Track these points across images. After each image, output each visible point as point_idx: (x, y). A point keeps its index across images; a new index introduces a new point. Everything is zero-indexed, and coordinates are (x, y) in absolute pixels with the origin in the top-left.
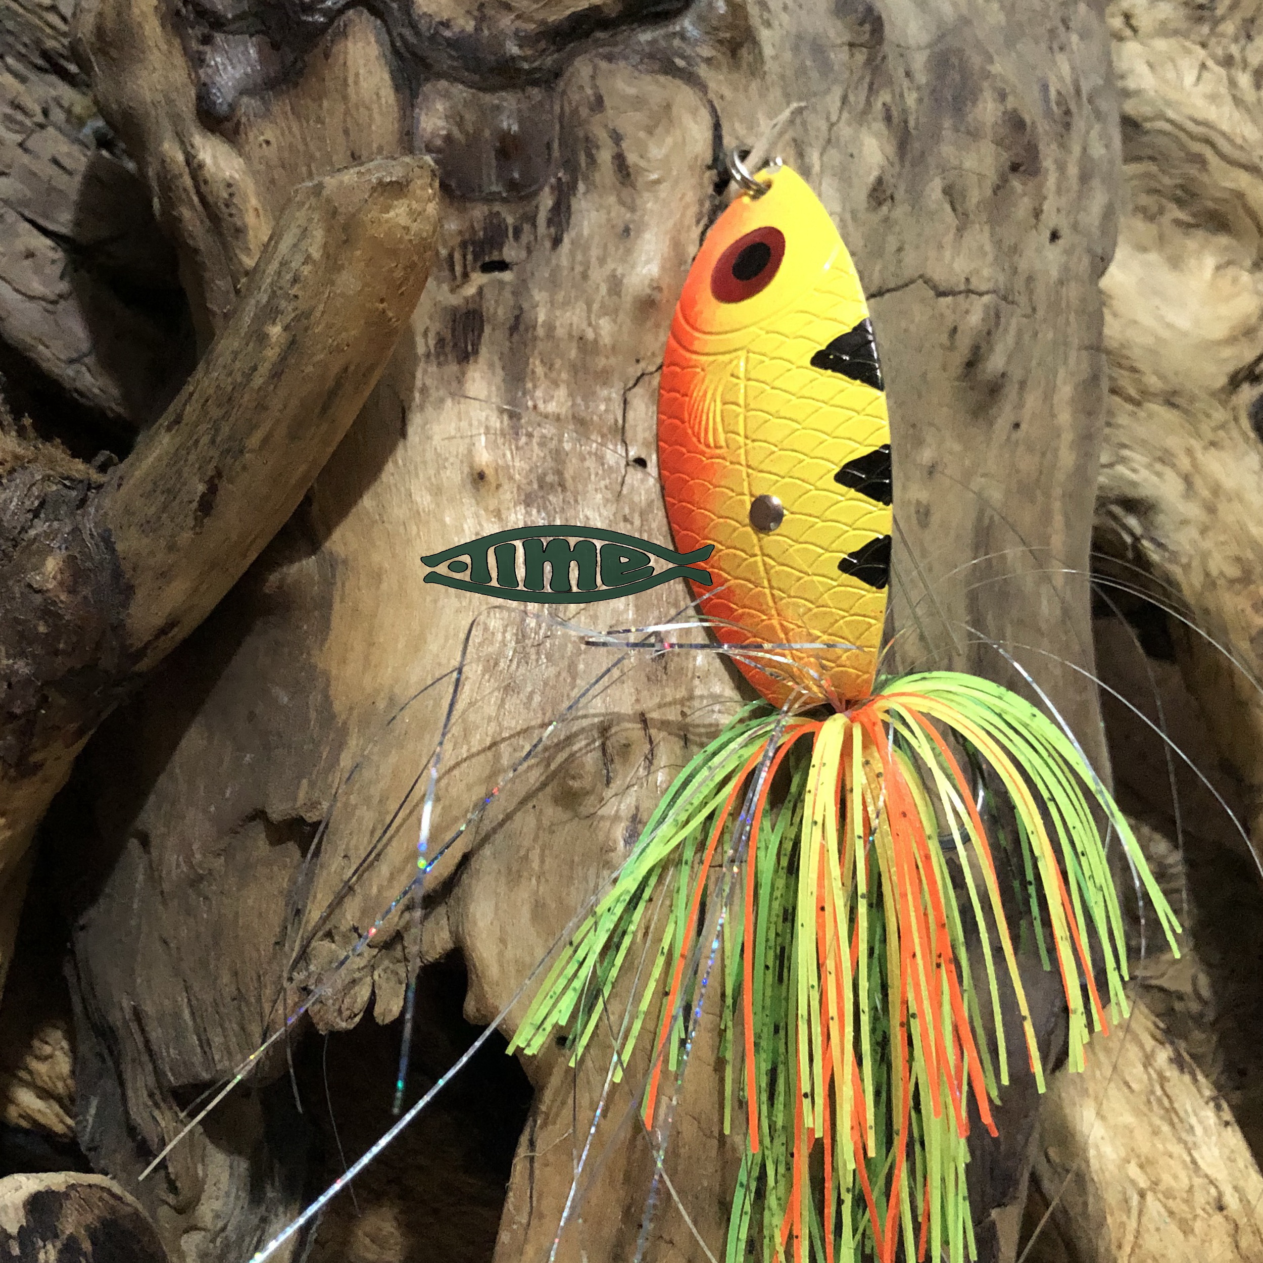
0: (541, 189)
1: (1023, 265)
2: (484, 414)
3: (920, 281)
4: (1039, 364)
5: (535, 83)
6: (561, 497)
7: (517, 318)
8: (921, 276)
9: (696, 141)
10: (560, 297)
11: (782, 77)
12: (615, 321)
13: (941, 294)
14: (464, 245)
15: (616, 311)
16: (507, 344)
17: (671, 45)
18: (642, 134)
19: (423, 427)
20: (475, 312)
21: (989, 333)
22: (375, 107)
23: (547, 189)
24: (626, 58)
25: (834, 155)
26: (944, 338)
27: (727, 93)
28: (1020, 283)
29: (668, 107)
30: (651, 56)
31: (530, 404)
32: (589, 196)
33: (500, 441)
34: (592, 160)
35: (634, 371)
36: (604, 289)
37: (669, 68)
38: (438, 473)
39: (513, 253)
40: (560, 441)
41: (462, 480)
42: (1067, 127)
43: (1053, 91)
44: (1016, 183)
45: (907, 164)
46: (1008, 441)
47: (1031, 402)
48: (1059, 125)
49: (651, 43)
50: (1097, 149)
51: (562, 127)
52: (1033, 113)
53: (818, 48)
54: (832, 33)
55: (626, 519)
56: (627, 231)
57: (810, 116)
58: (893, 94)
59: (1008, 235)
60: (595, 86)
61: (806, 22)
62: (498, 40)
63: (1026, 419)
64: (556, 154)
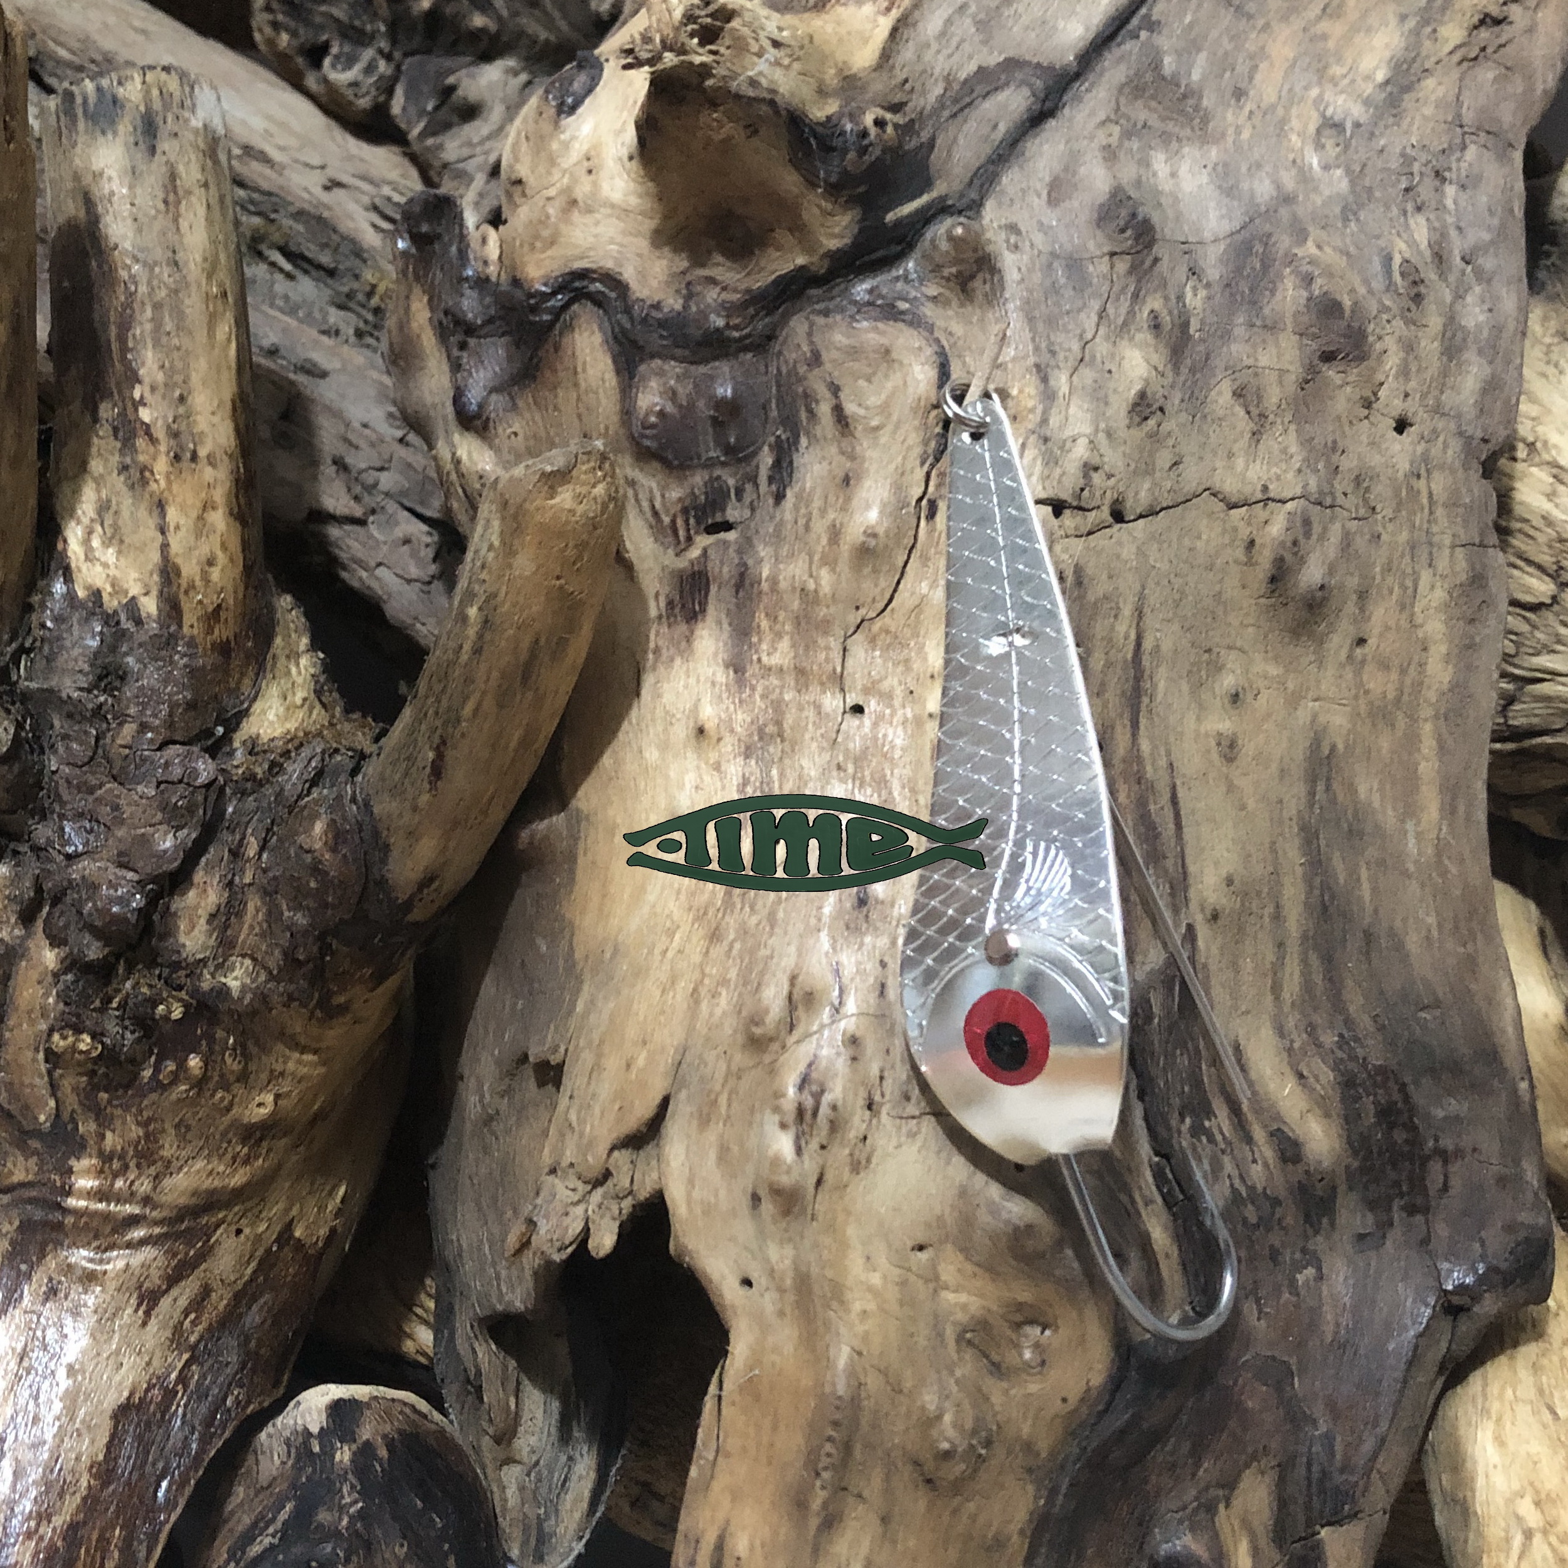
0: (759, 449)
1: (1348, 463)
2: (712, 671)
3: (1206, 494)
5: (745, 349)
6: (780, 747)
7: (742, 575)
8: (1207, 489)
9: (921, 382)
10: (784, 551)
11: (1028, 302)
12: (833, 570)
13: (1235, 506)
14: (685, 511)
15: (836, 562)
16: (734, 600)
17: (892, 291)
18: (862, 383)
19: (656, 687)
20: (700, 573)
21: (1296, 543)
22: (600, 391)
23: (766, 448)
24: (842, 310)
25: (1087, 375)
26: (1240, 554)
27: (958, 329)
28: (1341, 485)
29: (887, 352)
30: (872, 304)
31: (755, 657)
32: (811, 450)
33: (725, 695)
34: (812, 414)
35: (854, 618)
36: (824, 540)
37: (890, 312)
38: (665, 730)
39: (736, 513)
40: (782, 692)
41: (687, 736)
42: (1418, 298)
43: (1397, 260)
44: (1331, 373)
45: (1184, 370)
46: (1350, 657)
47: (1381, 613)
48: (1405, 298)
49: (871, 291)
50: (1474, 315)
51: (779, 386)
52: (1362, 290)
53: (1075, 264)
54: (1091, 245)
55: (839, 767)
56: (847, 480)
57: (1059, 338)
58: (1166, 298)
59: (1322, 433)
60: (812, 343)
61: (1063, 238)
62: (704, 315)
63: (1376, 631)
64: (774, 413)
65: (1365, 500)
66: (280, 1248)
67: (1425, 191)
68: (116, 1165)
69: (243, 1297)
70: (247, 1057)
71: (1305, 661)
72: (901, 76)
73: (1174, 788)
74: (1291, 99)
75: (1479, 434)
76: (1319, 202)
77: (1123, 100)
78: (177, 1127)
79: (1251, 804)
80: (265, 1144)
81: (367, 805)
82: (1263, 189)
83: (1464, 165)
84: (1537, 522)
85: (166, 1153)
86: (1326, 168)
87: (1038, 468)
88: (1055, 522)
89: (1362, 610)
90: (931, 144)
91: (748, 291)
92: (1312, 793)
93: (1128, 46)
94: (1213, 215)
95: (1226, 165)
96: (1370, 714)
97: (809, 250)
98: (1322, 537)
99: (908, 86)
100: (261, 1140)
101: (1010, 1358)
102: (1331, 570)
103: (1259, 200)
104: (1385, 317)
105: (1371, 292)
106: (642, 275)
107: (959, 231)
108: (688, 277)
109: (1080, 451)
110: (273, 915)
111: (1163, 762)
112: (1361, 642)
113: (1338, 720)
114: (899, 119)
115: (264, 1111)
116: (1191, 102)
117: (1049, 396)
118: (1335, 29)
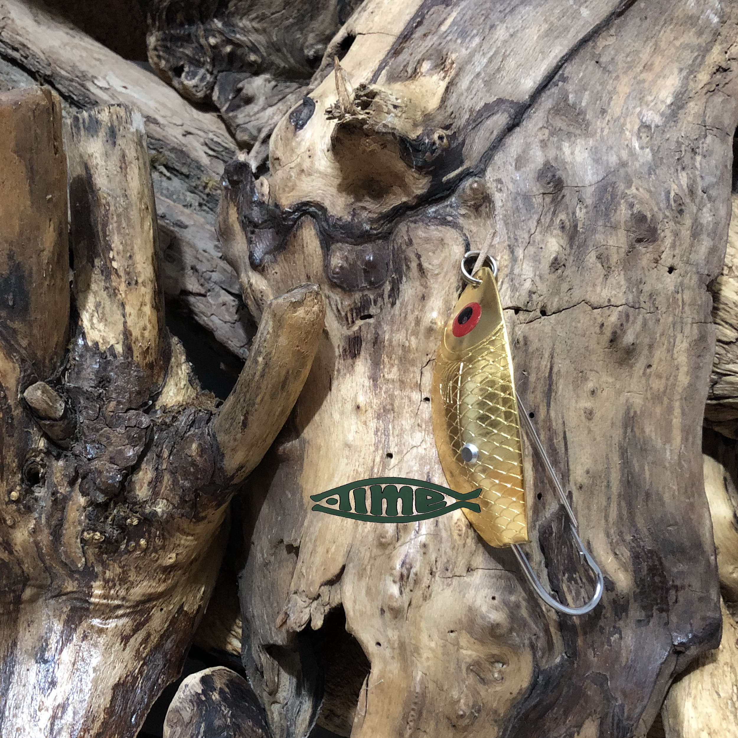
0: (385, 282)
1: (647, 288)
2: (362, 380)
3: (583, 303)
4: (662, 335)
5: (379, 238)
6: (393, 415)
7: (376, 338)
8: (583, 301)
9: (456, 253)
10: (395, 328)
11: (505, 216)
12: (417, 338)
13: (596, 308)
14: (351, 310)
15: (418, 334)
16: (373, 349)
17: (445, 212)
18: (431, 254)
19: (338, 386)
20: (358, 337)
21: (622, 325)
22: (314, 256)
23: (387, 282)
24: (422, 221)
25: (531, 250)
26: (597, 330)
27: (474, 229)
28: (644, 297)
29: (442, 240)
30: (435, 218)
31: (382, 375)
32: (407, 283)
33: (368, 391)
34: (408, 267)
35: (426, 359)
36: (413, 324)
37: (444, 222)
38: (342, 406)
41: (352, 409)
42: (681, 212)
43: (672, 194)
44: (640, 248)
45: (575, 247)
46: (644, 373)
47: (659, 353)
48: (675, 212)
49: (435, 212)
50: (706, 218)
51: (393, 255)
52: (656, 209)
53: (527, 198)
54: (534, 189)
55: (418, 425)
56: (423, 297)
57: (519, 233)
58: (568, 214)
59: (636, 275)
60: (408, 235)
61: (522, 186)
62: (360, 223)
63: (656, 362)
64: (391, 266)
65: (654, 304)
66: (179, 615)
67: (687, 160)
68: (111, 584)
69: (164, 637)
70: (164, 539)
71: (624, 375)
72: (450, 111)
73: (565, 433)
74: (626, 114)
75: (706, 272)
76: (638, 166)
77: (550, 117)
78: (136, 568)
79: (598, 439)
80: (172, 573)
81: (214, 436)
82: (613, 159)
83: (705, 145)
84: (731, 305)
85: (131, 579)
86: (642, 148)
87: (509, 293)
88: (515, 317)
89: (650, 353)
90: (463, 143)
91: (381, 213)
92: (625, 433)
93: (553, 90)
94: (590, 173)
95: (596, 148)
96: (652, 398)
97: (408, 194)
98: (634, 322)
99: (453, 116)
100: (170, 572)
101: (489, 677)
102: (637, 336)
103: (610, 165)
104: (666, 220)
105: (660, 209)
106: (333, 204)
107: (475, 185)
108: (354, 206)
109: (528, 285)
110: (175, 482)
111: (561, 421)
112: (650, 366)
113: (638, 401)
114: (449, 132)
115: (172, 561)
116: (581, 117)
117: (514, 260)
118: (648, 76)
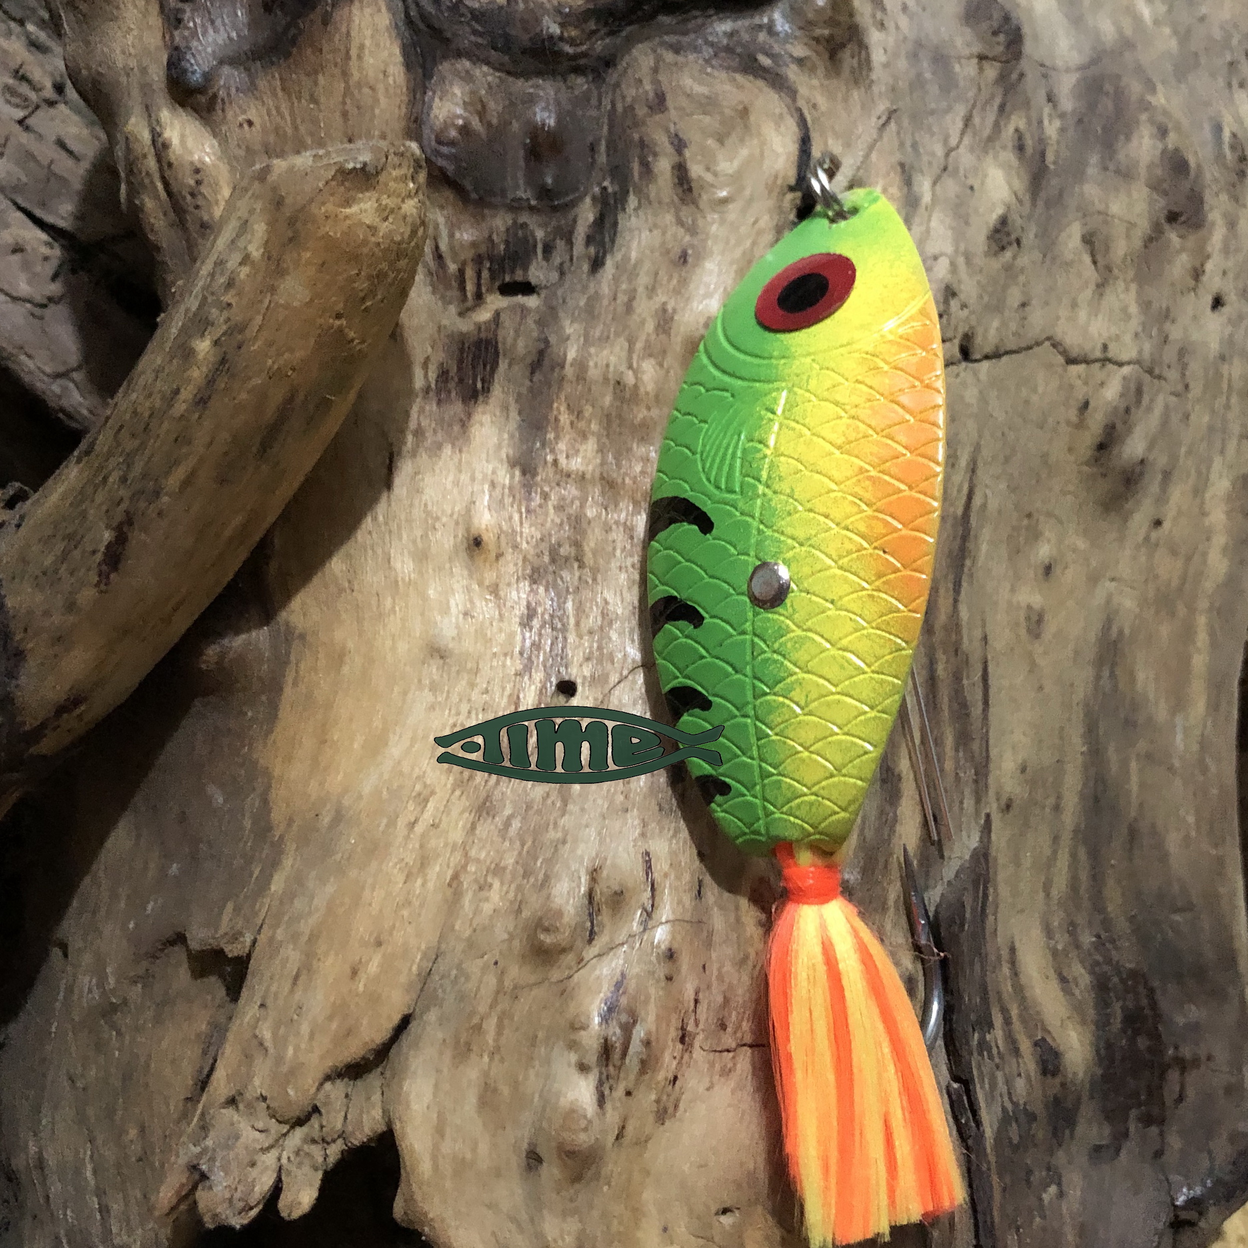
0: (581, 198)
1: (1175, 333)
2: (490, 467)
3: (1047, 344)
4: (1189, 452)
5: (578, 70)
6: (577, 574)
7: (541, 353)
8: (1048, 339)
9: (778, 155)
10: (597, 332)
12: (660, 365)
13: (1074, 361)
14: (478, 260)
15: (663, 353)
16: (527, 383)
17: (755, 39)
18: (710, 142)
19: (413, 478)
20: (488, 342)
21: (1127, 410)
22: (381, 87)
23: (588, 200)
24: (696, 49)
25: (949, 186)
26: (1072, 414)
28: (1170, 354)
29: (745, 112)
30: (729, 50)
31: (550, 458)
32: (640, 213)
33: (508, 500)
34: (647, 169)
36: (650, 326)
37: (749, 67)
38: (425, 536)
39: (541, 274)
40: (582, 506)
41: (455, 546)
42: (1241, 176)
43: (1227, 132)
44: (1172, 235)
45: (1041, 203)
46: (1146, 539)
47: (1178, 496)
48: (1232, 173)
49: (731, 35)
51: (611, 127)
56: (683, 258)
57: (923, 138)
58: (1029, 119)
59: (1159, 297)
60: (656, 82)
63: (1170, 516)
64: (602, 158)
71: (1108, 538)
73: (986, 663)
76: (1155, 56)
79: (1048, 687)
82: (1106, 30)
86: (1156, 22)
89: (1164, 491)
92: (1098, 678)
94: (1063, 42)
96: (1155, 601)
98: (1149, 409)
102: (1151, 446)
103: (1104, 39)
104: (1214, 188)
109: (941, 272)
111: (978, 633)
112: (1158, 523)
113: (1128, 604)
117: (912, 202)
